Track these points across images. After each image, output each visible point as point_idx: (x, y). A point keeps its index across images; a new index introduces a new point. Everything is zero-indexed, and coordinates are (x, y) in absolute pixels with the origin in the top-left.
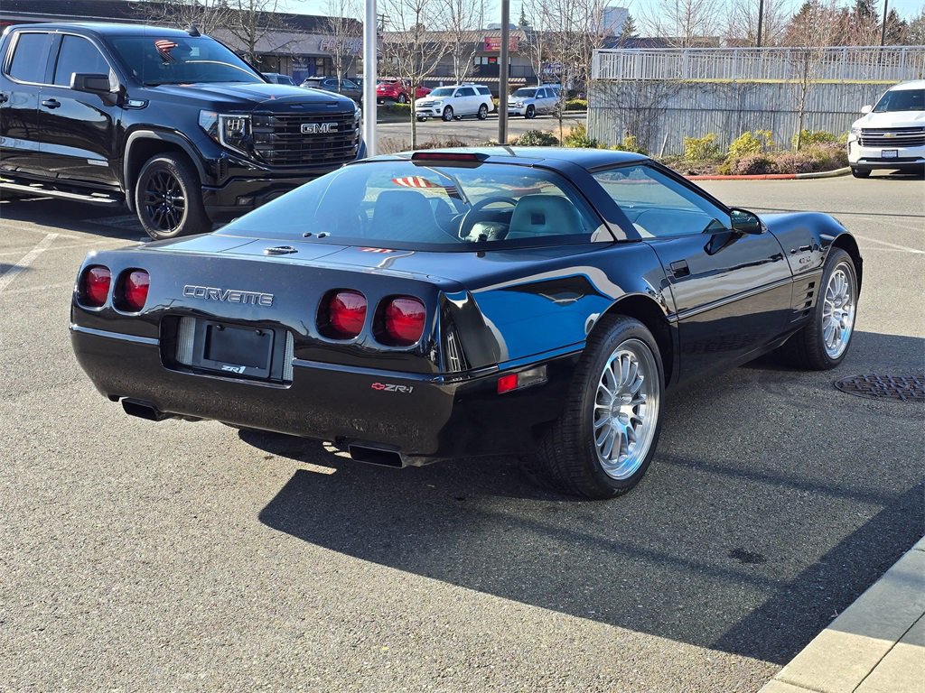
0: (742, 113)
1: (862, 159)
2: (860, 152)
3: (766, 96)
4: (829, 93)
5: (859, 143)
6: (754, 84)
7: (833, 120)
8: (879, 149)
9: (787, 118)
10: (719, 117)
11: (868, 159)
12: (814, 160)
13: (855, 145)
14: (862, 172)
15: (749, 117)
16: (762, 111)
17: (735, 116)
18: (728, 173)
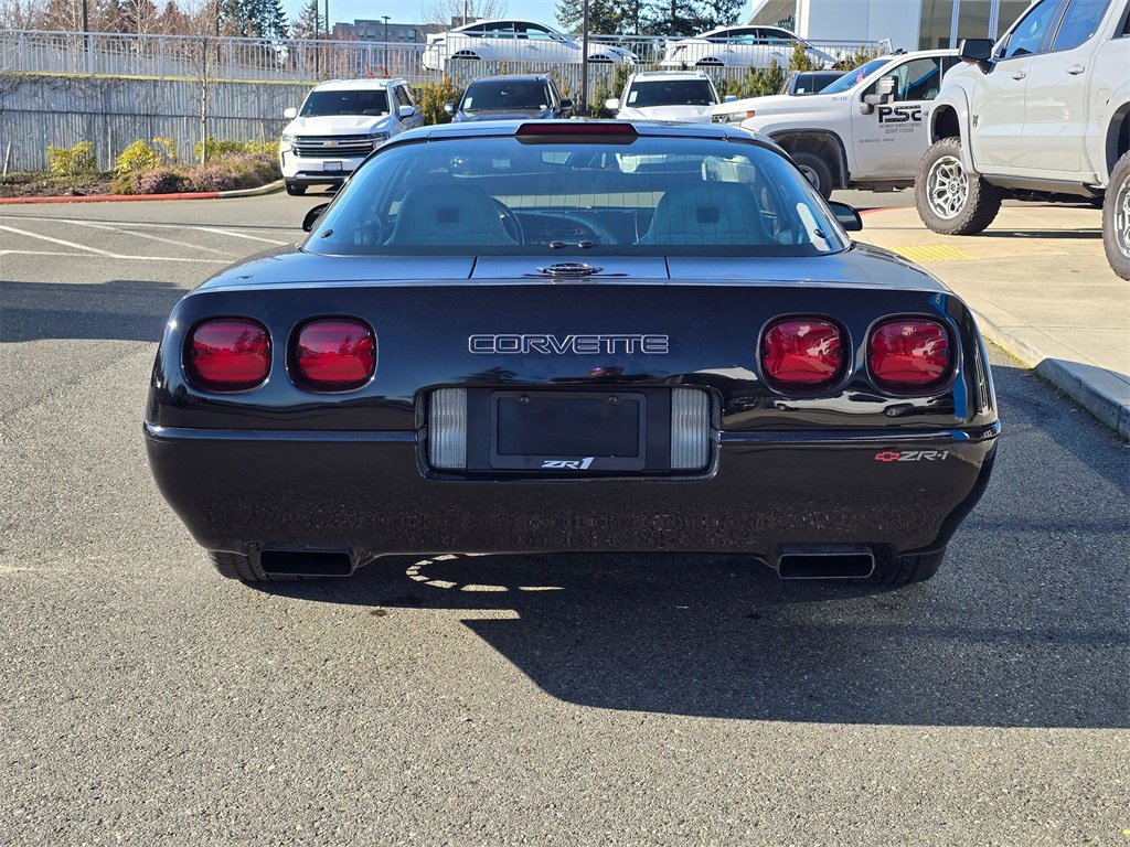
0: (108, 117)
1: (301, 172)
2: (299, 164)
3: (138, 95)
4: (218, 94)
5: (295, 153)
6: (120, 80)
7: (225, 127)
8: (321, 161)
9: (168, 124)
10: (78, 121)
11: (308, 173)
12: (234, 175)
13: (290, 156)
14: (297, 188)
15: (120, 122)
16: (135, 115)
17: (99, 121)
18: (128, 192)
